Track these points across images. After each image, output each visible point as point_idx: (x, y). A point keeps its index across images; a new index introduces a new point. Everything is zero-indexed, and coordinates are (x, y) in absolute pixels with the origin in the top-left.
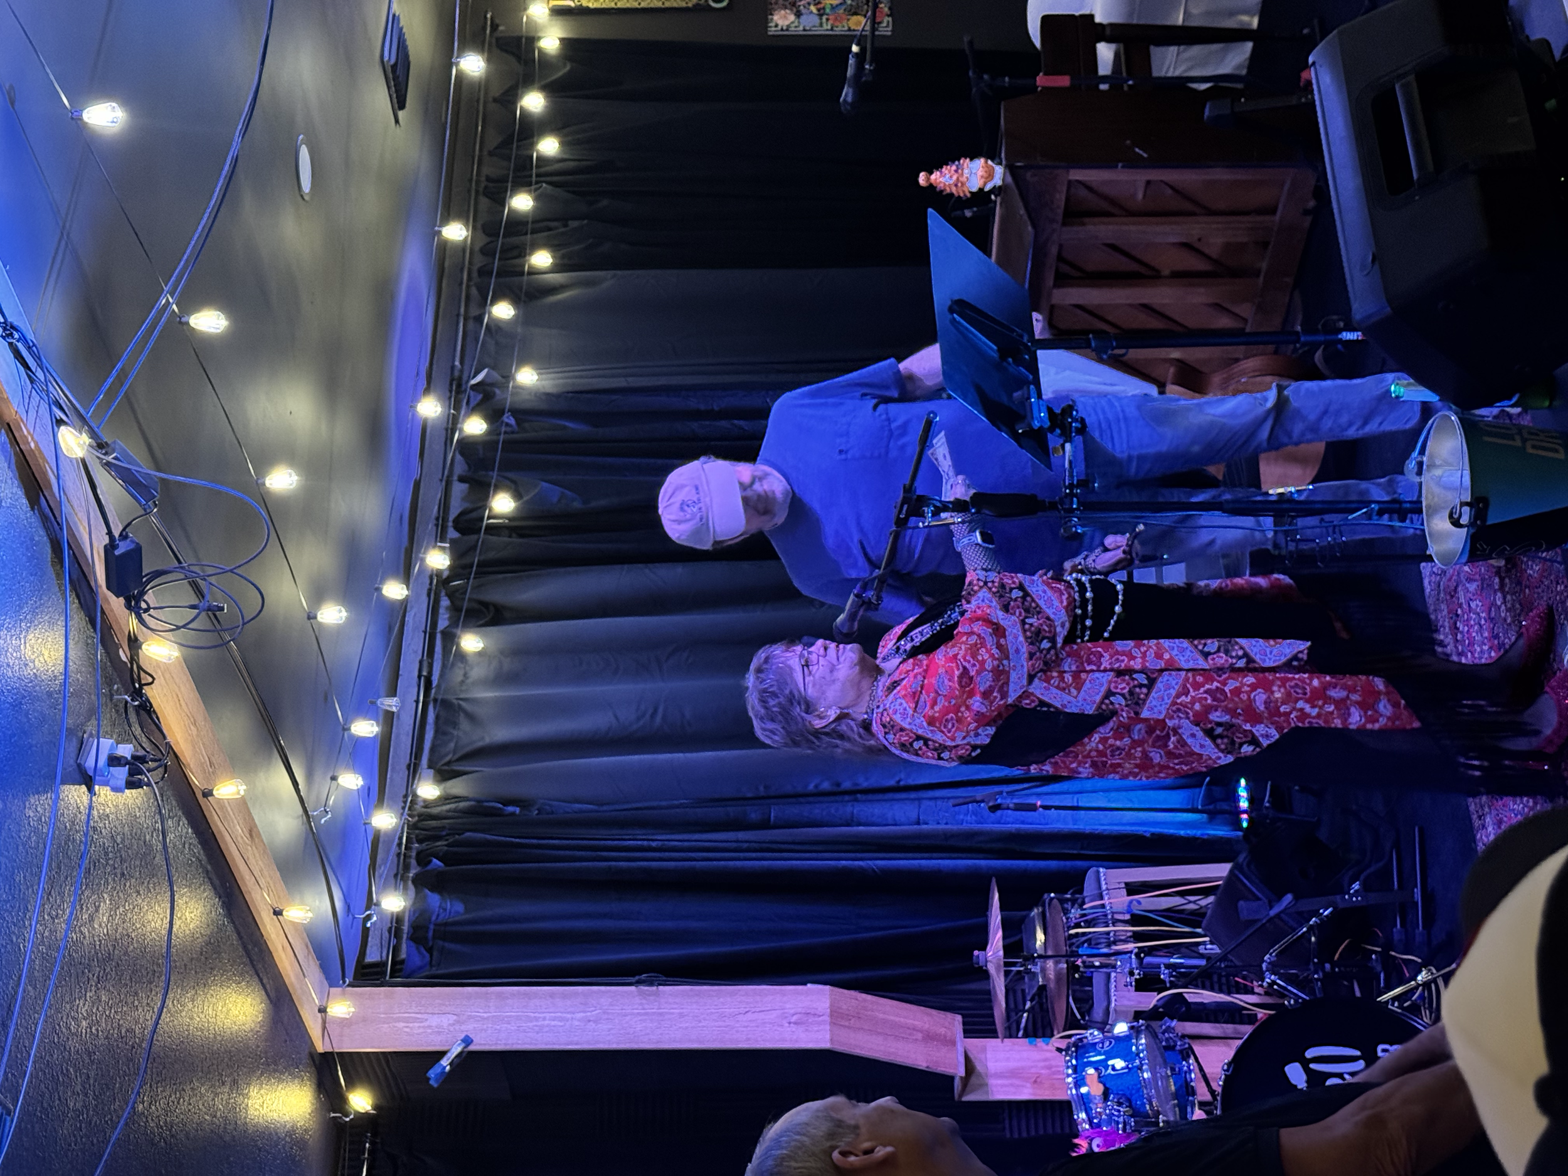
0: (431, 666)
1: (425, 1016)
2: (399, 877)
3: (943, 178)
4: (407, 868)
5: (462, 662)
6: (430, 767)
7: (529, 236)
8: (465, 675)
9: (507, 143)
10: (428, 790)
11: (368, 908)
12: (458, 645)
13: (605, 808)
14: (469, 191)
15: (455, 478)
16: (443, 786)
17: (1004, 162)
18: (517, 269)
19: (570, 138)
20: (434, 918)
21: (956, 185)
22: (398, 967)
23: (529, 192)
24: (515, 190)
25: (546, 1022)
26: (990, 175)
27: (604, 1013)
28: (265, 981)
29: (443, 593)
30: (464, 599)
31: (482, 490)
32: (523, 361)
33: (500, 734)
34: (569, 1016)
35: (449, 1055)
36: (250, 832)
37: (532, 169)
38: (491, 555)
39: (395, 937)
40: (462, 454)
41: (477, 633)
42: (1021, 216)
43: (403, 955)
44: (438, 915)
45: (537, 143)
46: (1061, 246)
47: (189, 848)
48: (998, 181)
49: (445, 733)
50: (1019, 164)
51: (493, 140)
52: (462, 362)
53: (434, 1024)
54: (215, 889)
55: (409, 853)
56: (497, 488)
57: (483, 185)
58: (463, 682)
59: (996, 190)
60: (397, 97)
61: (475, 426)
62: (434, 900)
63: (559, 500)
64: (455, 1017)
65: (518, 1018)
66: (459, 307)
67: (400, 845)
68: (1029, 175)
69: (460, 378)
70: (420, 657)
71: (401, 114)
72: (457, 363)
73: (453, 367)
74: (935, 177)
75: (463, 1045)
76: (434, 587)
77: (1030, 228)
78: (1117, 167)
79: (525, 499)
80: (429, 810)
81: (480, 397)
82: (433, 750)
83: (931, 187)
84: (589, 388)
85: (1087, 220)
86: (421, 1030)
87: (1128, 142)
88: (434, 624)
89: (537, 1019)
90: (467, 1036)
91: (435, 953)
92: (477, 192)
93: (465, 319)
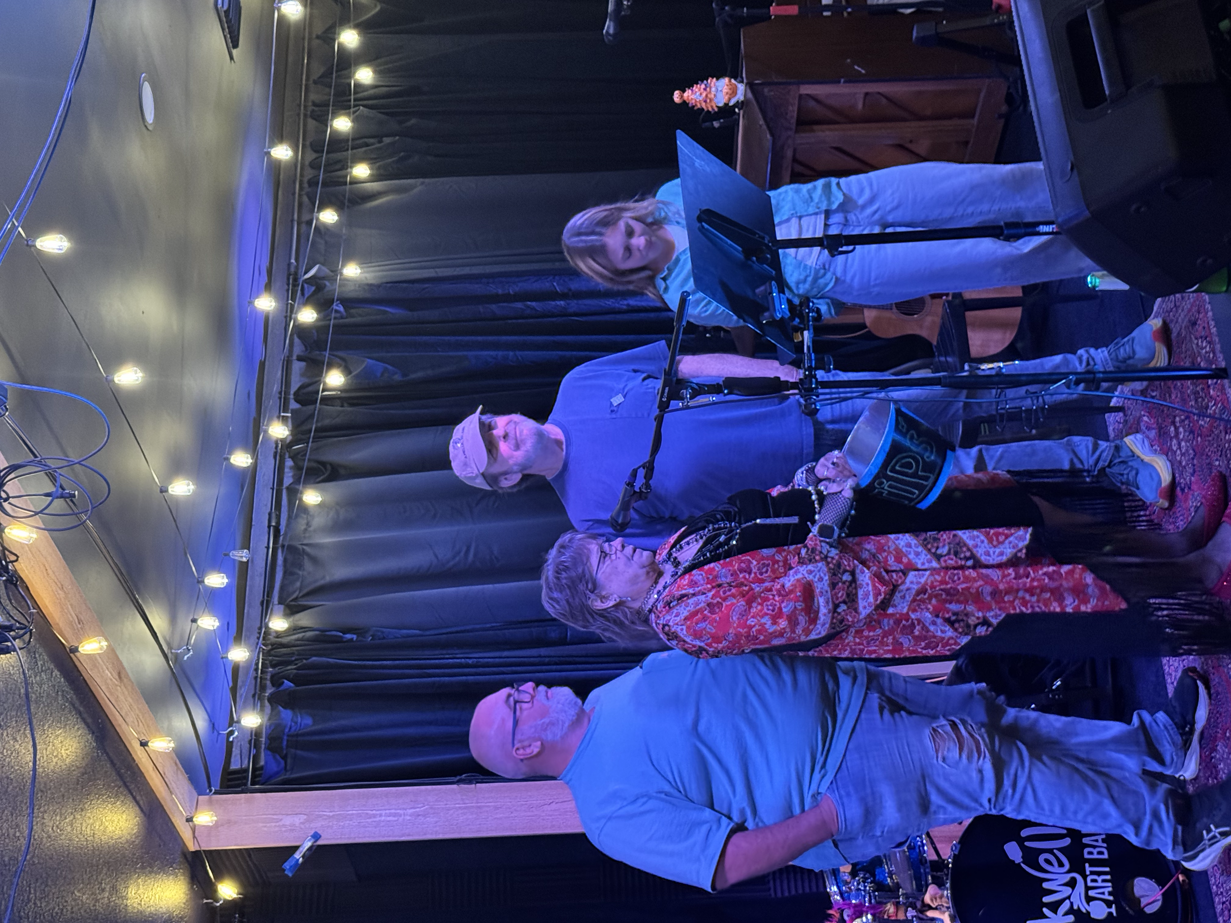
0: (278, 518)
1: (280, 817)
2: (257, 699)
3: (694, 95)
4: (263, 688)
5: (305, 513)
6: (280, 603)
7: (350, 152)
8: (308, 524)
9: (328, 74)
10: (278, 624)
11: (231, 725)
12: (301, 500)
13: (428, 633)
14: (299, 115)
15: (295, 357)
16: (291, 619)
17: (745, 81)
18: (342, 180)
19: (382, 68)
20: (287, 730)
21: (705, 101)
22: (258, 773)
23: (348, 115)
24: (335, 115)
25: (383, 818)
26: (734, 92)
27: (431, 808)
28: (138, 798)
29: (287, 455)
30: (304, 460)
31: (317, 367)
32: (349, 257)
33: (340, 572)
34: (401, 812)
35: (301, 849)
36: (119, 674)
37: (350, 95)
38: (327, 422)
39: (255, 747)
40: (299, 337)
41: (316, 489)
42: (761, 126)
43: (262, 763)
44: (290, 728)
45: (354, 73)
46: (795, 150)
47: (63, 695)
48: (740, 97)
49: (292, 574)
50: (757, 82)
51: (318, 70)
52: (297, 260)
53: (288, 823)
54: (88, 727)
55: (264, 676)
56: (330, 366)
57: (310, 108)
58: (306, 530)
59: (740, 105)
60: (231, 37)
61: (307, 316)
62: (287, 715)
63: (382, 374)
64: (305, 817)
65: (359, 815)
66: (293, 215)
67: (256, 670)
68: (766, 90)
69: (296, 273)
70: (269, 510)
71: (235, 52)
72: (293, 261)
73: (289, 264)
74: (688, 94)
75: (313, 840)
76: (279, 450)
77: (768, 136)
78: (839, 82)
79: (353, 374)
80: (279, 640)
81: (313, 288)
82: (282, 588)
83: (684, 103)
84: (403, 278)
85: (815, 127)
86: (277, 829)
87: (849, 60)
88: (280, 482)
89: (374, 816)
90: (316, 833)
91: (289, 761)
92: (305, 116)
93: (299, 224)
